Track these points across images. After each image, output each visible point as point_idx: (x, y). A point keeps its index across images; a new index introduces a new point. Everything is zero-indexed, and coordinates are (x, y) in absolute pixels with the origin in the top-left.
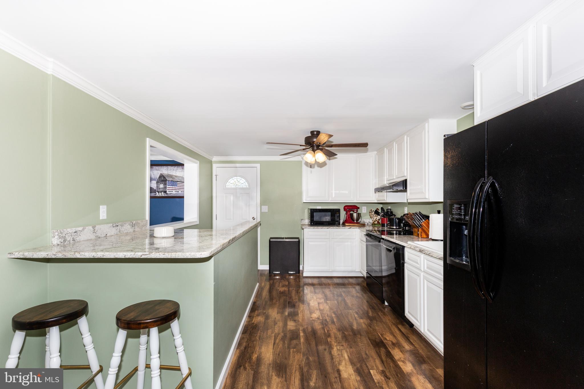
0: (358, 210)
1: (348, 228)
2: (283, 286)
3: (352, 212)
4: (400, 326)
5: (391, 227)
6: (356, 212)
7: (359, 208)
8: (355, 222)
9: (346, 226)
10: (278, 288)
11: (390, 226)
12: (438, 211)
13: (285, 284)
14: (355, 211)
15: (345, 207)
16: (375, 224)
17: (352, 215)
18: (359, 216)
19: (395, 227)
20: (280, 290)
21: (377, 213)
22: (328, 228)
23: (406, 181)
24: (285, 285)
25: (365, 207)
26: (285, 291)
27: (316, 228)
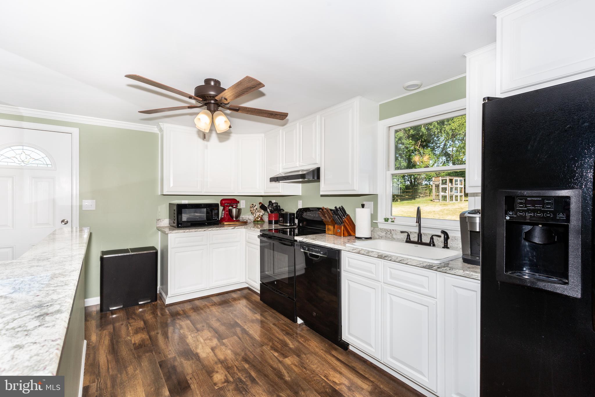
0: (238, 204)
1: (232, 229)
2: (137, 332)
3: (230, 208)
4: (334, 353)
5: (285, 224)
6: (235, 208)
7: (238, 202)
8: (234, 219)
9: (225, 226)
10: (129, 338)
11: (283, 223)
12: (362, 205)
13: (139, 326)
14: (234, 206)
15: (222, 200)
16: (258, 221)
17: (230, 211)
18: (239, 211)
19: (288, 224)
20: (133, 342)
21: (263, 207)
22: (205, 231)
23: (318, 169)
24: (139, 328)
25: (244, 201)
26: (143, 340)
27: (188, 232)
